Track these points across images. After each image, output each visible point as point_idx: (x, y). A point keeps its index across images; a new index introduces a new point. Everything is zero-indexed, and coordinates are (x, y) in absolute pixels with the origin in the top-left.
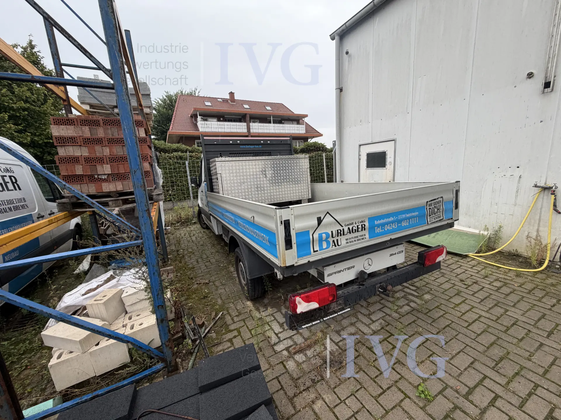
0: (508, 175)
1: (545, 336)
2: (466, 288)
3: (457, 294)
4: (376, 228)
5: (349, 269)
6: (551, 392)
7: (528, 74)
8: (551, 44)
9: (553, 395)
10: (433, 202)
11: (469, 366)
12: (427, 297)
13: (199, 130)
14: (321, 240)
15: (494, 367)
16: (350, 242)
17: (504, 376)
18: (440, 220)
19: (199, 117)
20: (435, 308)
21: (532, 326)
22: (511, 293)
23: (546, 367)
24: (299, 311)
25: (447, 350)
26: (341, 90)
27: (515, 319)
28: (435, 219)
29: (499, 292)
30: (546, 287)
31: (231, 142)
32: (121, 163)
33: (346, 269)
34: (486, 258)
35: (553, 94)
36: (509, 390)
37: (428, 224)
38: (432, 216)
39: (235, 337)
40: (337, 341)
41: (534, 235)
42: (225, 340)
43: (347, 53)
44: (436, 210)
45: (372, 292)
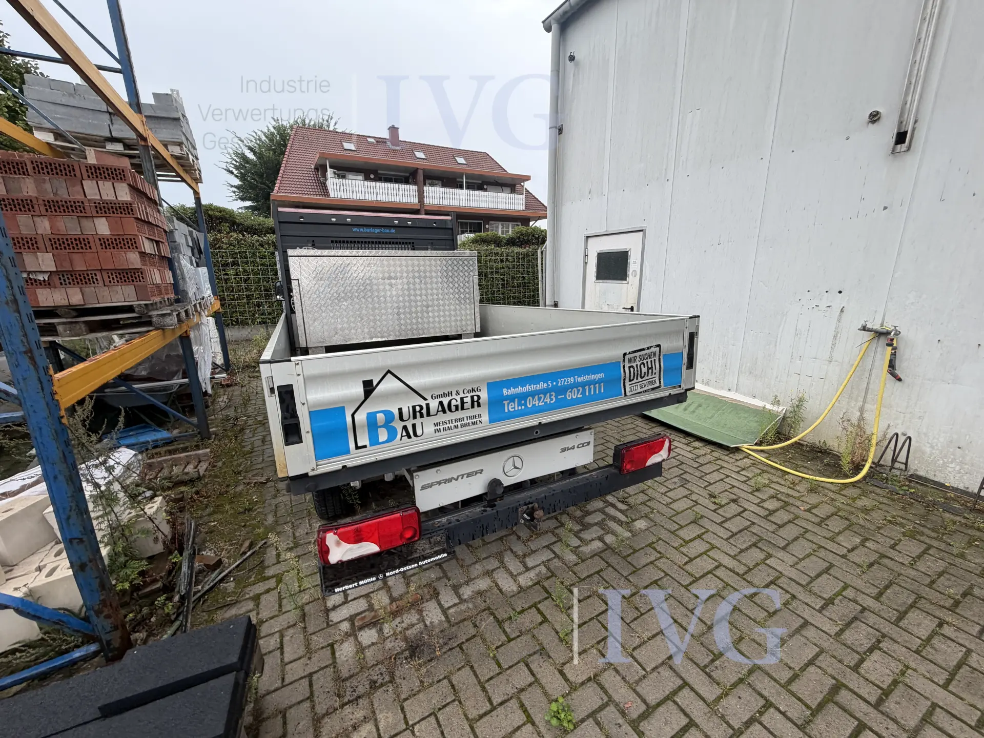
0: (823, 306)
1: (817, 608)
2: (714, 511)
3: (694, 522)
4: (506, 403)
5: (469, 475)
6: (788, 718)
7: (871, 114)
8: (914, 55)
9: (790, 725)
10: (637, 354)
11: (663, 663)
12: (641, 524)
13: (328, 195)
14: (372, 425)
15: (706, 666)
16: (444, 429)
17: (718, 684)
18: (653, 389)
19: (329, 169)
20: (646, 546)
21: (801, 588)
22: (790, 522)
23: (797, 669)
24: (334, 558)
25: (637, 630)
26: (561, 131)
27: (778, 574)
28: (641, 386)
29: (768, 520)
30: (852, 513)
31: (334, 220)
32: (76, 251)
33: (463, 476)
34: (769, 454)
35: (909, 157)
36: (715, 713)
37: (625, 395)
38: (635, 381)
39: (268, 591)
40: (446, 605)
41: (855, 416)
42: (247, 596)
43: (572, 58)
44: (644, 370)
45: (509, 520)
